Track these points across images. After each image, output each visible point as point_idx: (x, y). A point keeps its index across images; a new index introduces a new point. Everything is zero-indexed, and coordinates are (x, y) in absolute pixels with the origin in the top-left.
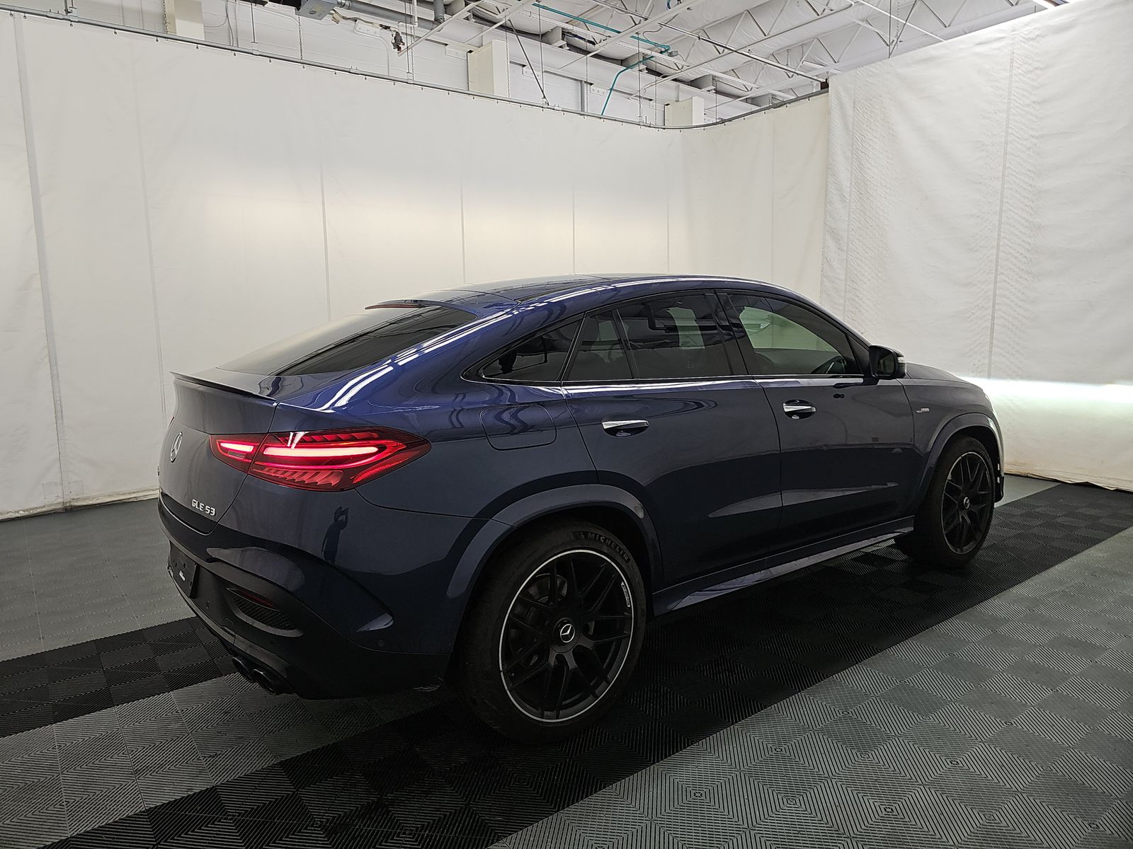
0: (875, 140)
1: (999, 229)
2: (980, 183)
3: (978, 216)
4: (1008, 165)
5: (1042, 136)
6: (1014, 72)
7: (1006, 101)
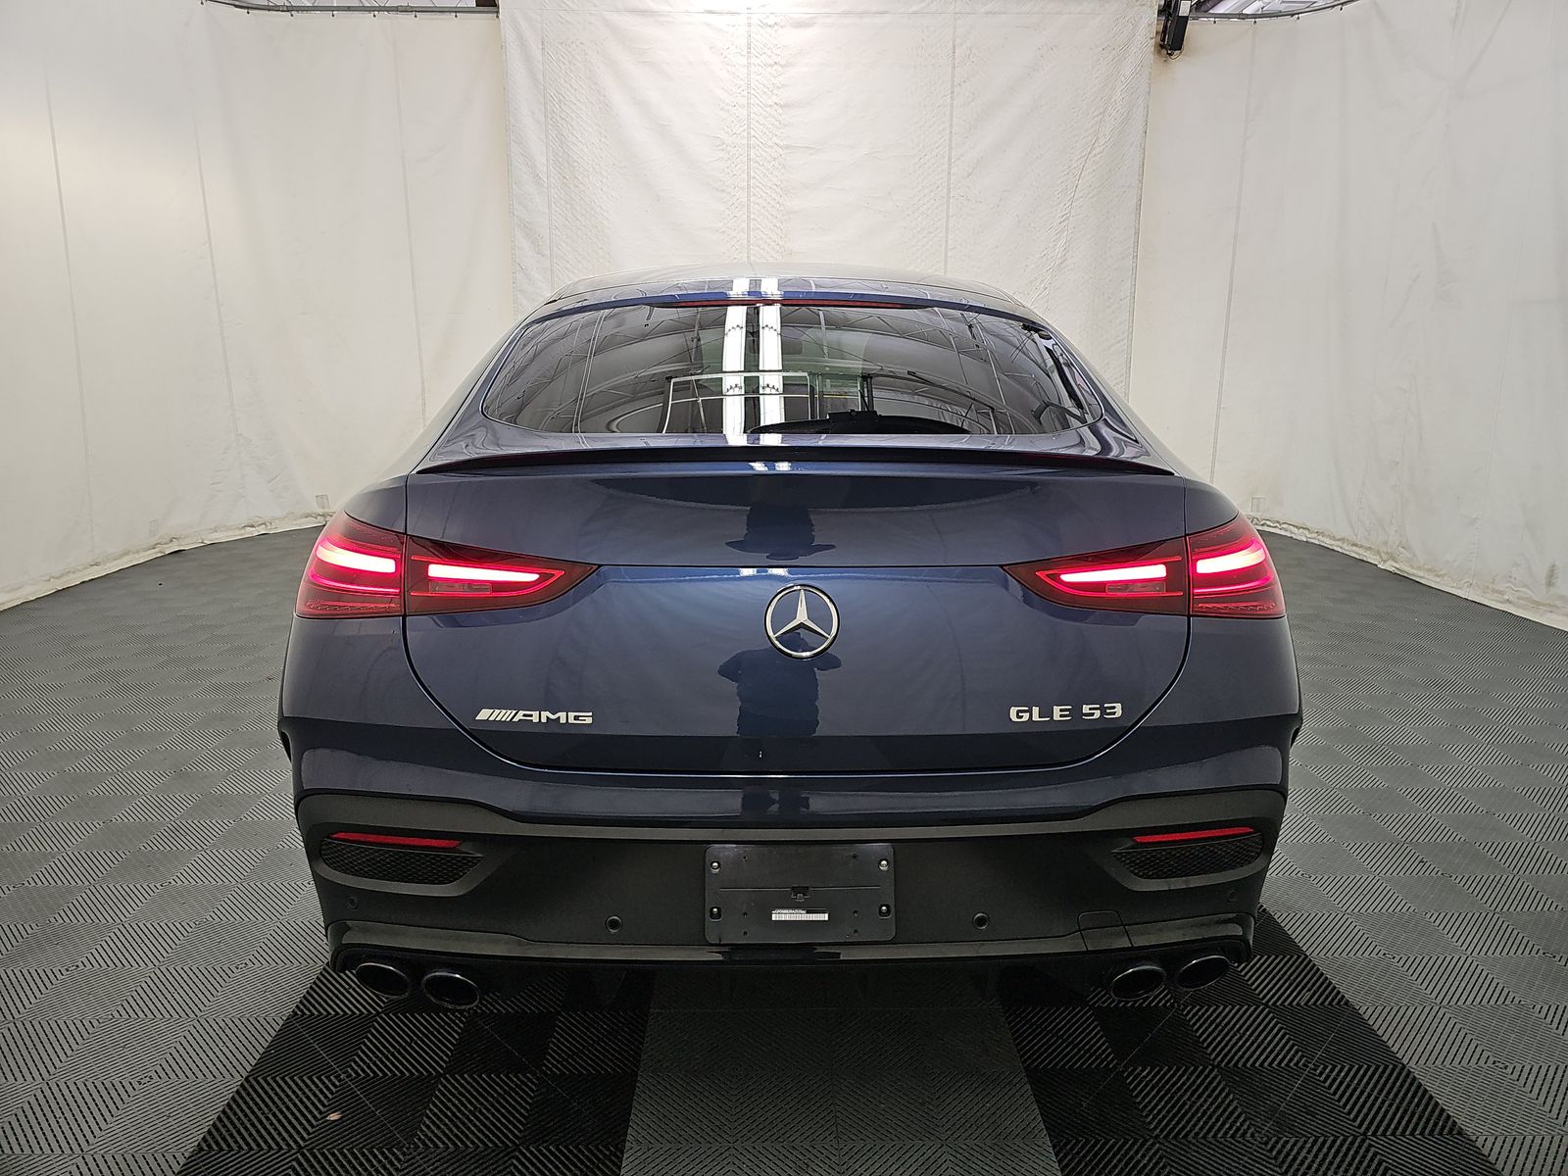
0: (578, 104)
1: (749, 250)
2: (723, 191)
3: (724, 232)
4: (752, 174)
5: (787, 147)
6: (752, 61)
7: (745, 93)
